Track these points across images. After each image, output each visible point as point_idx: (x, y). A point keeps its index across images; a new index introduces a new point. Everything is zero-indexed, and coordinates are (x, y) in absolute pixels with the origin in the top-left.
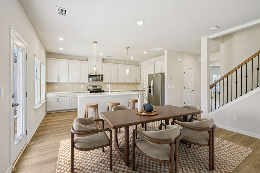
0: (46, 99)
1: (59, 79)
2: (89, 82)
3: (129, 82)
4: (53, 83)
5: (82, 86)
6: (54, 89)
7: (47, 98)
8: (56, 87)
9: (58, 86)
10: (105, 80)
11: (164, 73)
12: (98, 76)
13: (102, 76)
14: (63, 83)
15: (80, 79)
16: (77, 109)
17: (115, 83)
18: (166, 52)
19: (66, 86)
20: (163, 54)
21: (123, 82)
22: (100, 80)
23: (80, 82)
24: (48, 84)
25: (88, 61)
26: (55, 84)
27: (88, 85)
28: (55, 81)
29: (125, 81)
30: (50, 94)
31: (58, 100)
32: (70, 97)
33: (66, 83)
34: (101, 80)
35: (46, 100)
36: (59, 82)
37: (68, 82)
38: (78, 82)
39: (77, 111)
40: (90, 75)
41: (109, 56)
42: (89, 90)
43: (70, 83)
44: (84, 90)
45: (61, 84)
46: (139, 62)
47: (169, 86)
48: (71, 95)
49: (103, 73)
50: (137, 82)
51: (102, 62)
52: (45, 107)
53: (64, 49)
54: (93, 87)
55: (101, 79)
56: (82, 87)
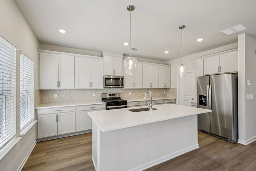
1: (59, 84)
2: (104, 88)
4: (50, 90)
6: (52, 99)
7: (39, 117)
8: (56, 96)
9: (58, 95)
10: (126, 85)
11: (238, 73)
12: (112, 79)
13: (122, 79)
14: (66, 90)
15: (91, 84)
17: (138, 89)
19: (70, 94)
20: (236, 40)
21: (149, 87)
22: (120, 85)
23: (91, 88)
24: (42, 92)
25: (102, 56)
26: (54, 91)
27: (102, 92)
28: (54, 87)
29: (151, 86)
31: (58, 119)
32: (77, 113)
33: (71, 90)
34: (122, 85)
35: (37, 121)
36: (60, 88)
37: (73, 88)
38: (88, 88)
40: (106, 78)
41: (136, 48)
42: (103, 99)
43: (77, 90)
44: (97, 100)
45: (63, 91)
46: (168, 61)
48: (78, 109)
50: (167, 87)
51: (122, 58)
52: (34, 133)
53: (67, 31)
54: (109, 95)
55: (121, 83)
56: (93, 95)
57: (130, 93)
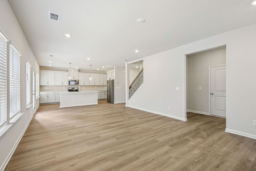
0: (40, 96)
1: (48, 83)
2: (69, 85)
3: (98, 85)
4: (44, 86)
5: (64, 88)
8: (46, 88)
10: (80, 84)
11: (114, 80)
13: (78, 81)
14: (51, 86)
15: (62, 83)
16: (60, 102)
17: (88, 86)
18: (115, 67)
19: (53, 88)
21: (93, 85)
23: (63, 85)
24: (40, 86)
25: (68, 71)
26: (46, 86)
27: (68, 87)
28: (46, 84)
29: (95, 84)
30: (42, 93)
31: (48, 97)
32: (56, 95)
33: (53, 86)
34: (78, 84)
36: (48, 85)
37: (54, 85)
38: (61, 85)
39: (60, 104)
40: (69, 81)
42: (69, 90)
43: (56, 86)
44: (66, 91)
46: (106, 71)
47: (117, 88)
48: (56, 93)
49: (79, 79)
50: (104, 85)
51: (78, 72)
54: (72, 88)
57: (84, 88)
